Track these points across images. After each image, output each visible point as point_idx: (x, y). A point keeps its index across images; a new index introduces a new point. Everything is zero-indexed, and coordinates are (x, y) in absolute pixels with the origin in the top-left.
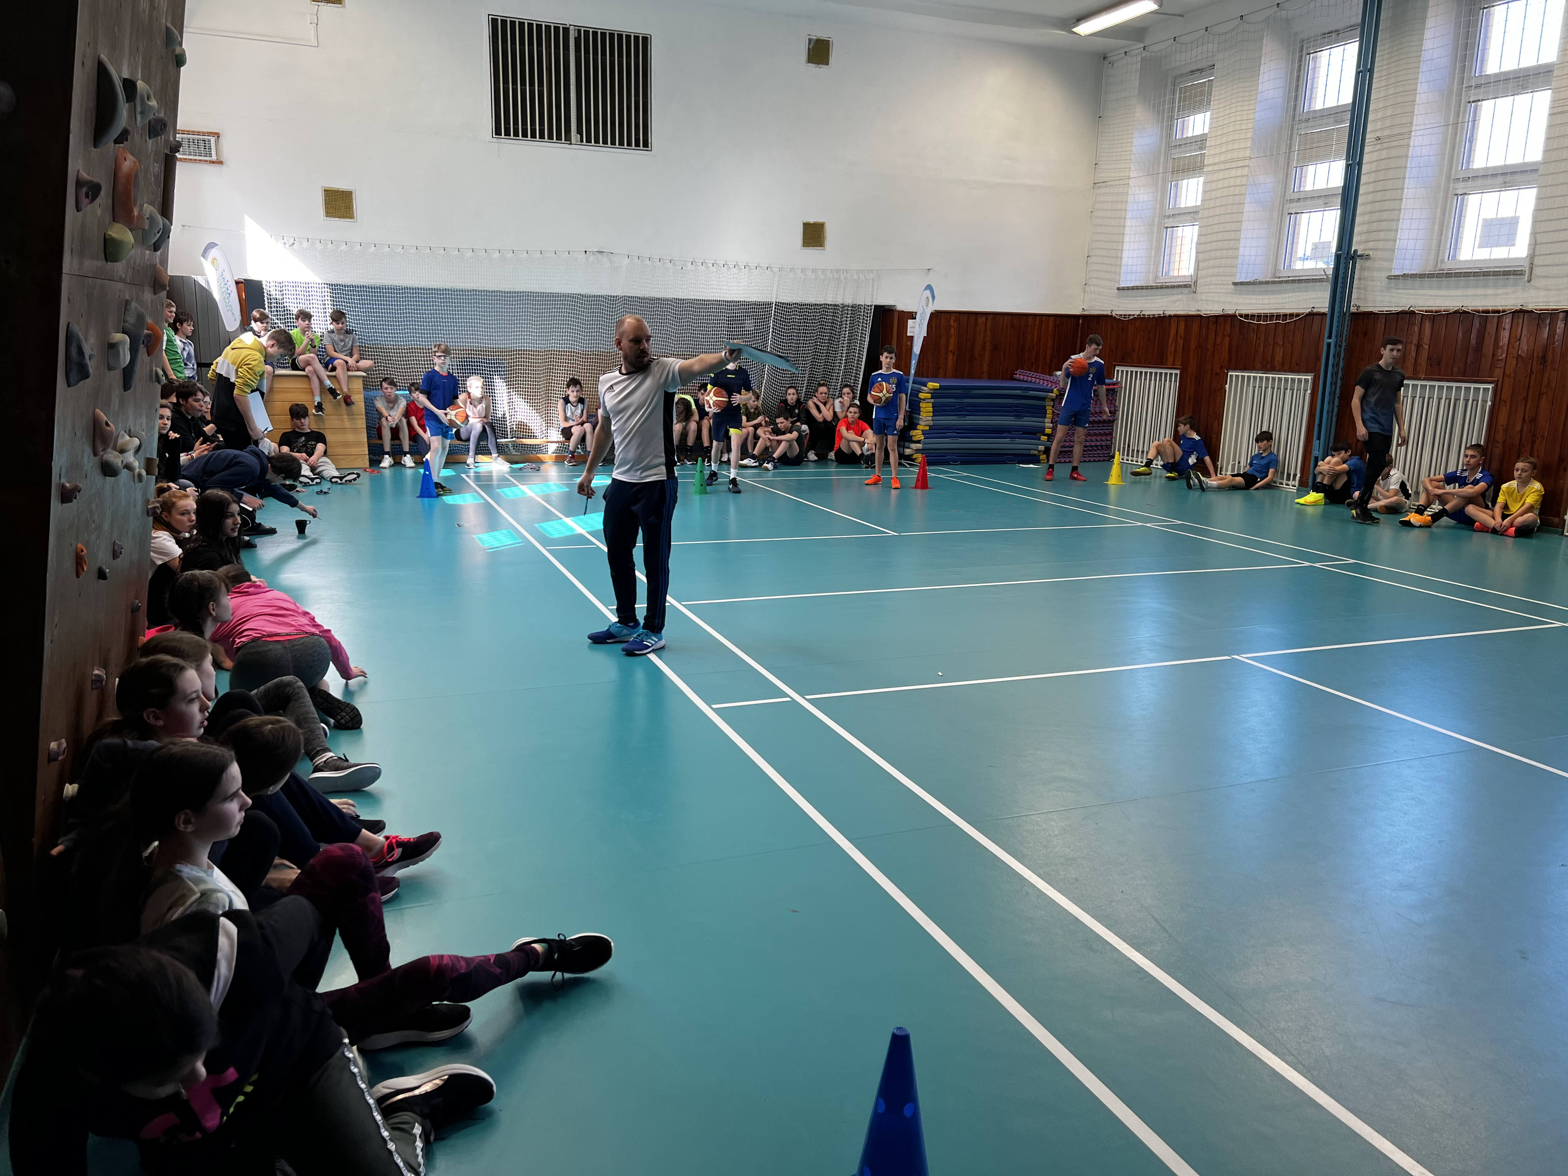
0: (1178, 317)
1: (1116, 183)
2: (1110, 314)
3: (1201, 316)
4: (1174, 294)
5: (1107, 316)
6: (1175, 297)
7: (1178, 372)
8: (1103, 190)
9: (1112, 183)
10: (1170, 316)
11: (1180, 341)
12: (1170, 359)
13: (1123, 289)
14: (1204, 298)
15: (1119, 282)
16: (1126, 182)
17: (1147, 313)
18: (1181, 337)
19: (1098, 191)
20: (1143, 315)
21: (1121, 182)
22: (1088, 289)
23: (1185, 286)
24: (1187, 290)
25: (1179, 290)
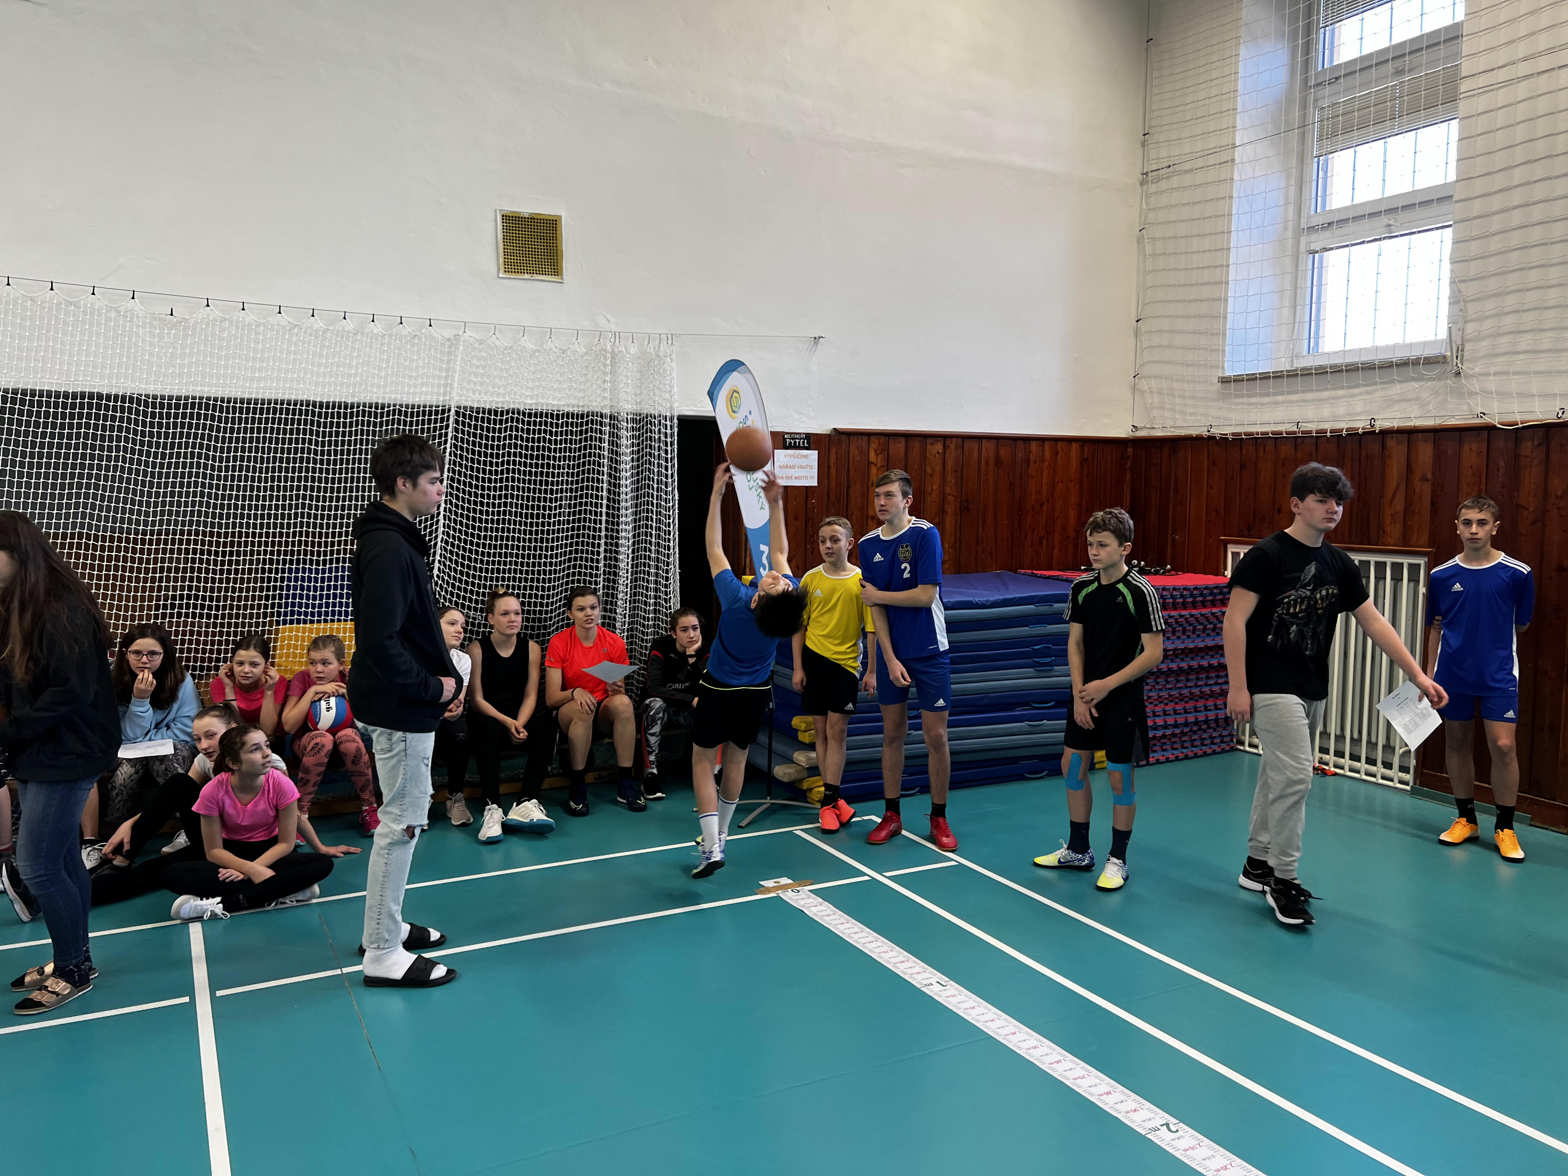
0: (1410, 434)
1: (1200, 163)
2: (1205, 434)
3: (1490, 429)
4: (1393, 382)
5: (1199, 438)
6: (1397, 389)
7: (1422, 561)
8: (1164, 185)
9: (1187, 166)
10: (1385, 433)
11: (1425, 490)
12: (1394, 530)
13: (1238, 379)
14: (1493, 387)
15: (1223, 368)
16: (1224, 157)
17: (1313, 427)
18: (1424, 479)
19: (1153, 188)
20: (1303, 432)
21: (1212, 160)
22: (1144, 385)
23: (1429, 361)
24: (1437, 370)
25: (1411, 371)
